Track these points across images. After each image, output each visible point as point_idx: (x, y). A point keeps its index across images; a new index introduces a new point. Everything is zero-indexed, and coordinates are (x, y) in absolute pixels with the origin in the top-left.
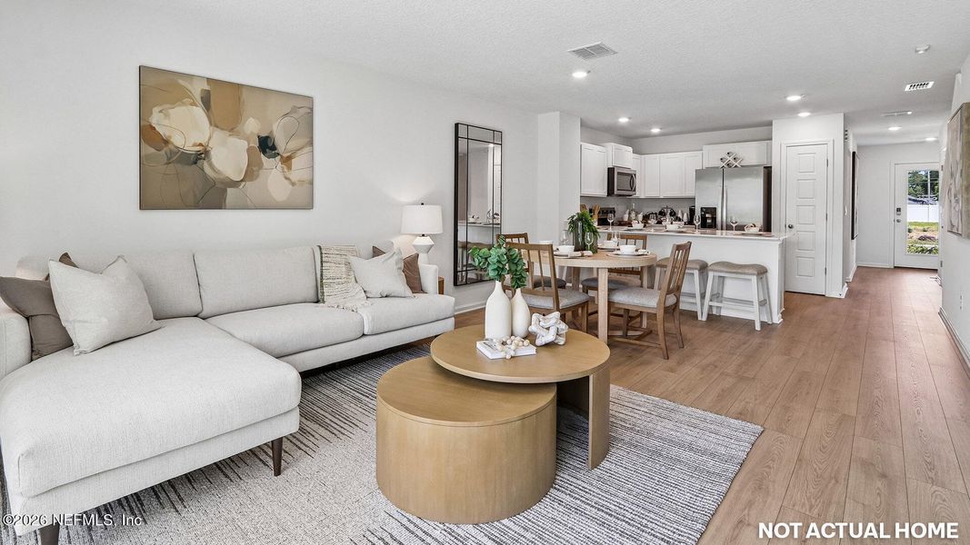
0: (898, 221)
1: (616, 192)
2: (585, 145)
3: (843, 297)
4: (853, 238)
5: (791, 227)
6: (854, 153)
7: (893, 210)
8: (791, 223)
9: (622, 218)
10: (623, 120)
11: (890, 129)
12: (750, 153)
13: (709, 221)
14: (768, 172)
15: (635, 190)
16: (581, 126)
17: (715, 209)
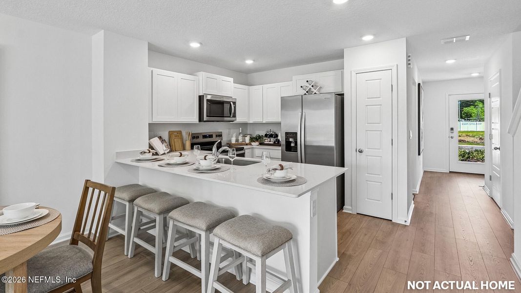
0: (452, 138)
1: (205, 118)
2: (156, 71)
3: (408, 224)
4: (419, 154)
5: (361, 152)
6: (419, 84)
7: (448, 130)
8: (362, 148)
9: (230, 140)
10: (195, 45)
11: (447, 62)
12: (328, 82)
13: (293, 145)
14: (340, 98)
15: (234, 116)
16: (149, 49)
17: (296, 134)
